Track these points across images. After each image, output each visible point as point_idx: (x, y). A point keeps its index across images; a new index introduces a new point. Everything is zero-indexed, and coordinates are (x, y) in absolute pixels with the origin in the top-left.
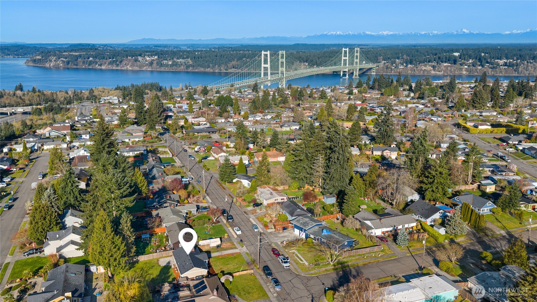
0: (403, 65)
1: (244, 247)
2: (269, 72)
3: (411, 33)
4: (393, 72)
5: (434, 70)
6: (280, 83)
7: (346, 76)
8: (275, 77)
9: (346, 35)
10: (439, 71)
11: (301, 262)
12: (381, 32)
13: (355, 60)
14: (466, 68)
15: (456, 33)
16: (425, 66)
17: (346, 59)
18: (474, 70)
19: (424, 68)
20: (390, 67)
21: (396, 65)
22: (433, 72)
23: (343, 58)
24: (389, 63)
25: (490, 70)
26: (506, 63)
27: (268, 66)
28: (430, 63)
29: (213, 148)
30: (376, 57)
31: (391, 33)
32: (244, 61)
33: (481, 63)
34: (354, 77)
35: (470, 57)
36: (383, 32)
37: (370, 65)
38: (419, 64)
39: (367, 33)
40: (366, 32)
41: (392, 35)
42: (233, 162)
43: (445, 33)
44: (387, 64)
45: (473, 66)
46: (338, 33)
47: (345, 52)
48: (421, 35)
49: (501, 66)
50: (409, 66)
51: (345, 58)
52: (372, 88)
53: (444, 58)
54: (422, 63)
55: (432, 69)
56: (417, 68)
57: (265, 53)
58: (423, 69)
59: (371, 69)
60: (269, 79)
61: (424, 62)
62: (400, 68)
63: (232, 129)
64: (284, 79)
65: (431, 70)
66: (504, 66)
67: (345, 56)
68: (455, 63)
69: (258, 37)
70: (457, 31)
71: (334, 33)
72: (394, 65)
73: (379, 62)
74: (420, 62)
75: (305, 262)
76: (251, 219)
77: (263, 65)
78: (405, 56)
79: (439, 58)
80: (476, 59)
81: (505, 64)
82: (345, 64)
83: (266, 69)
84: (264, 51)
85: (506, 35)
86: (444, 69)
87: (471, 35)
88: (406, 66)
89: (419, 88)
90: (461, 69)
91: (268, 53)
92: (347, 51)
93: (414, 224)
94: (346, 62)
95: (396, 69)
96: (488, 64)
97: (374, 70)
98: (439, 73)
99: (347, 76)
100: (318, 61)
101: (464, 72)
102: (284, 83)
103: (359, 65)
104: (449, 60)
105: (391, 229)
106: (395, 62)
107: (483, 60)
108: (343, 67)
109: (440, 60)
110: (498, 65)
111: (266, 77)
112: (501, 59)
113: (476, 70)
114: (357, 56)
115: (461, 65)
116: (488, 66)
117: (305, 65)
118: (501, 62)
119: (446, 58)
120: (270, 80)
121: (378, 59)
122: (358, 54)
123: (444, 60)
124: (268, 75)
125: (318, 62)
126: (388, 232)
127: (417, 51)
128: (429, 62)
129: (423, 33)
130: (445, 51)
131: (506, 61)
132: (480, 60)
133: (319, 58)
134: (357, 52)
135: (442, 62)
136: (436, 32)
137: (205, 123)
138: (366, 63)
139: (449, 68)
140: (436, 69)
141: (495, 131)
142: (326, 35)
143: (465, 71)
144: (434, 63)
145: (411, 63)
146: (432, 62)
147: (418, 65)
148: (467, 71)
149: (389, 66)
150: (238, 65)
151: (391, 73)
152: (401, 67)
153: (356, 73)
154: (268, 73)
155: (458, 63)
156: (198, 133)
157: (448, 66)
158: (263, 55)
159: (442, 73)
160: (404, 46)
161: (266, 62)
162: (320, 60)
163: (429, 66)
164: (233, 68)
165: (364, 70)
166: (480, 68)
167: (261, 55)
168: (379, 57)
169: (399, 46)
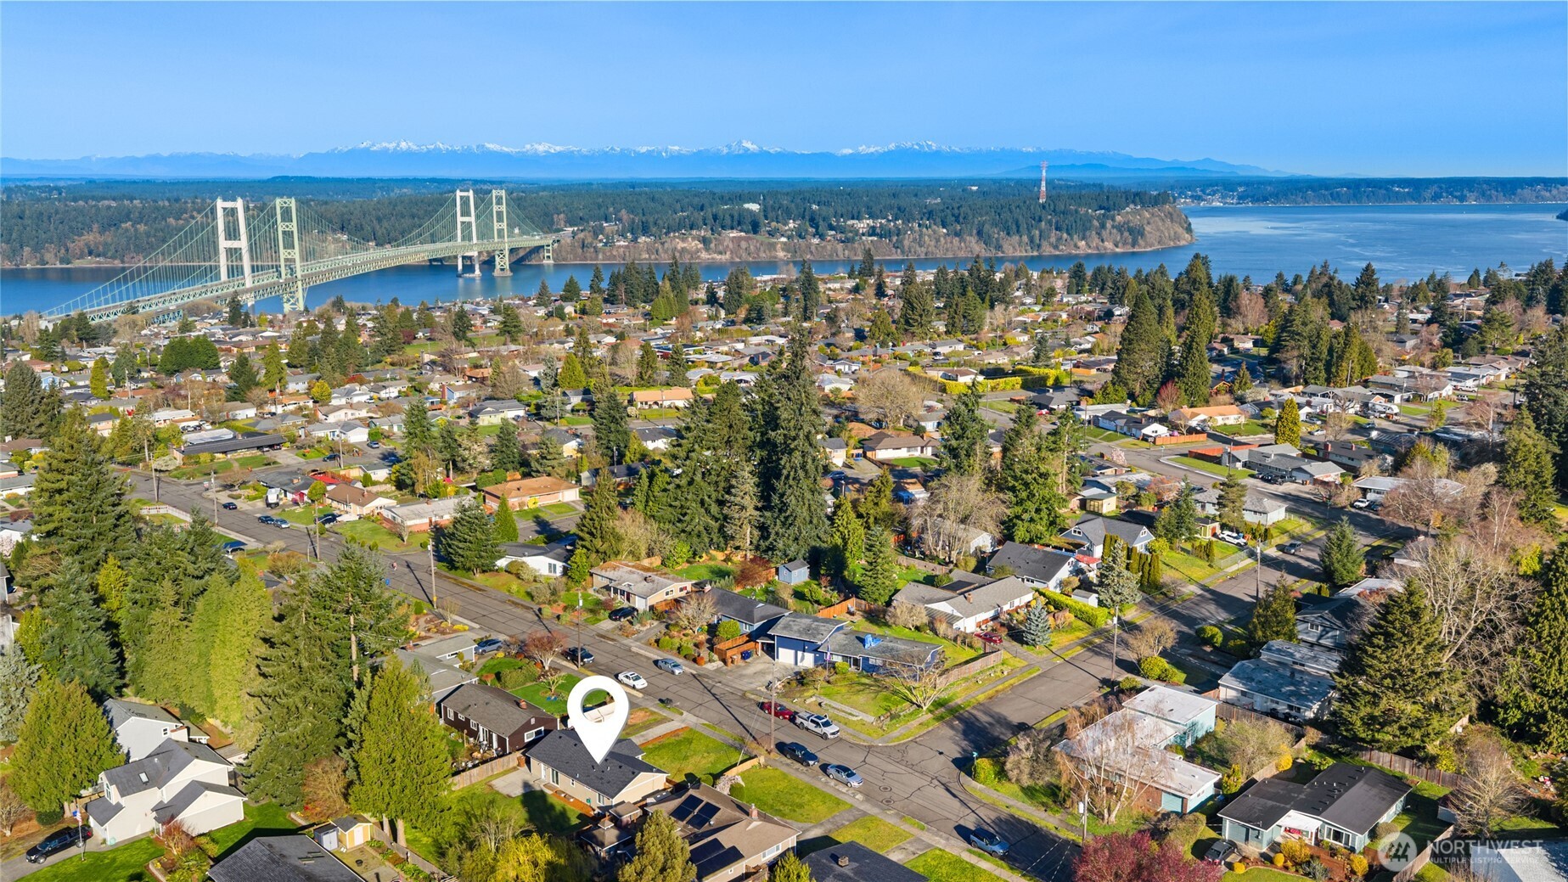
0: (626, 238)
1: (685, 713)
2: (246, 264)
3: (612, 149)
4: (600, 256)
5: (707, 249)
6: (286, 297)
7: (473, 271)
8: (268, 278)
9: (429, 151)
10: (721, 253)
11: (855, 719)
12: (528, 146)
13: (496, 226)
14: (785, 243)
15: (725, 151)
16: (683, 240)
17: (470, 224)
18: (803, 247)
19: (681, 245)
20: (591, 244)
21: (607, 238)
22: (704, 255)
23: (460, 219)
24: (586, 233)
25: (840, 246)
26: (873, 228)
27: (243, 243)
28: (694, 232)
29: (329, 488)
30: (546, 214)
31: (558, 148)
32: (127, 230)
33: (817, 228)
34: (497, 273)
35: (788, 215)
36: (536, 146)
37: (536, 240)
38: (666, 234)
39: (491, 146)
40: (488, 145)
41: (559, 154)
42: (437, 519)
43: (700, 151)
44: (581, 235)
45: (800, 236)
46: (403, 145)
47: (465, 201)
48: (638, 154)
49: (863, 234)
50: (642, 239)
51: (466, 219)
52: (611, 300)
53: (727, 216)
54: (674, 231)
55: (701, 246)
56: (663, 244)
57: (229, 205)
58: (679, 248)
59: (538, 249)
60: (249, 284)
61: (679, 230)
62: (620, 247)
63: (328, 432)
64: (299, 283)
65: (698, 251)
66: (870, 235)
67: (466, 213)
68: (755, 232)
69: (140, 155)
70: (729, 147)
71: (392, 146)
72: (601, 237)
73: (558, 230)
74: (669, 230)
75: (862, 716)
76: (634, 649)
77: (224, 244)
78: (623, 212)
79: (715, 218)
80: (803, 218)
81: (872, 231)
82: (467, 237)
83: (233, 253)
84: (225, 200)
85: (845, 157)
86: (731, 246)
87: (763, 157)
88: (635, 240)
89: (736, 297)
90: (772, 246)
91: (239, 204)
92: (468, 197)
93: (1029, 597)
94: (471, 232)
95: (608, 248)
96: (833, 232)
97: (548, 251)
98: (719, 257)
99: (477, 272)
100: (378, 227)
101: (781, 254)
102: (300, 295)
103: (507, 239)
104: (739, 223)
105: (991, 613)
106: (602, 230)
107: (821, 223)
108: (464, 246)
109: (719, 223)
110: (856, 232)
111: (237, 280)
112: (859, 218)
113: (809, 246)
114: (500, 214)
115: (771, 234)
116: (834, 236)
117: (337, 241)
118: (862, 225)
119: (732, 217)
120: (255, 290)
121: (552, 223)
122: (504, 208)
123: (728, 221)
124: (243, 274)
125: (380, 232)
126: (986, 621)
127: (653, 199)
128: (691, 229)
129: (644, 150)
130: (722, 199)
131: (870, 222)
132: (813, 221)
133: (379, 220)
134: (499, 202)
135: (723, 228)
136: (677, 148)
137: (196, 423)
138: (523, 233)
139: (744, 244)
140: (712, 245)
141: (1002, 386)
142: (366, 150)
143: (783, 250)
144: (706, 230)
145: (645, 231)
146: (699, 228)
147: (664, 238)
148: (788, 251)
149: (590, 240)
150: (106, 244)
151: (597, 259)
152: (622, 243)
153: (503, 262)
154: (242, 267)
155: (764, 229)
156: (225, 453)
157: (740, 238)
158: (220, 213)
159: (728, 256)
160: (605, 186)
161: (232, 233)
162: (385, 224)
163: (693, 239)
164: (90, 253)
165: (522, 253)
166: (816, 241)
167: (213, 211)
168: (555, 216)
169: (591, 184)
